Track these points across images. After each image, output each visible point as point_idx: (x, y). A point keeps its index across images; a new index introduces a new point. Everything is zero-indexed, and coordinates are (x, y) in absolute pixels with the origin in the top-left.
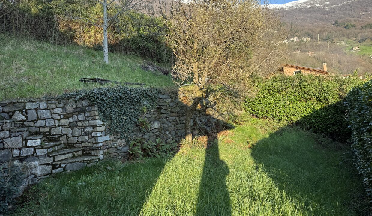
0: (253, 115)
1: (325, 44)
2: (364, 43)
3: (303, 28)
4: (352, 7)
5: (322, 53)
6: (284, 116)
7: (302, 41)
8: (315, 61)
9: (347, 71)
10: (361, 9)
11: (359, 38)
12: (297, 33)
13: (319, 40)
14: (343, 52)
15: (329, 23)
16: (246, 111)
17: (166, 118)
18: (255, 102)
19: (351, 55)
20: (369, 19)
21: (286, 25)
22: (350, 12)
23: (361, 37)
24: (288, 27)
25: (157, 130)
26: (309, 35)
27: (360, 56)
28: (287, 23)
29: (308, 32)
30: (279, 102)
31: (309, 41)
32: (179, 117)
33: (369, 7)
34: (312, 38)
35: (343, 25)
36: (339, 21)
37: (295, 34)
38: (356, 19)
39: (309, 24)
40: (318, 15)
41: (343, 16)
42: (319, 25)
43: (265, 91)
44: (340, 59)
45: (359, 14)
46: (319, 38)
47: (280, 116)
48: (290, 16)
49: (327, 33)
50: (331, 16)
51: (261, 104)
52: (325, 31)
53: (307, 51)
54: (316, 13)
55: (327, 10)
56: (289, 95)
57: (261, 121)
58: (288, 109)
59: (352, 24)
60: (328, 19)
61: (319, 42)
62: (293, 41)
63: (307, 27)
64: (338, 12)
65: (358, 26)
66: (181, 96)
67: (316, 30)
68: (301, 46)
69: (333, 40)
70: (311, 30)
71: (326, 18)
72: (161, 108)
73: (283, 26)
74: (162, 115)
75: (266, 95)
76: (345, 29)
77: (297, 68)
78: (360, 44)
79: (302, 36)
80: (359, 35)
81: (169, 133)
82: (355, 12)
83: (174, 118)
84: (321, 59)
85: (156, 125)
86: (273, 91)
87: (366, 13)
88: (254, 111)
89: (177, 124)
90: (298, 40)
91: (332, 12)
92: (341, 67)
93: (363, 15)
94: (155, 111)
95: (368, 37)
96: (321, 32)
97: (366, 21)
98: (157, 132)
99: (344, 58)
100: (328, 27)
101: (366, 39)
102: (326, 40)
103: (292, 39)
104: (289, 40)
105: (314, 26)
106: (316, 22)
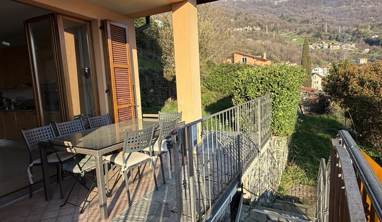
0: (208, 89)
1: (271, 34)
2: (301, 35)
3: (256, 18)
4: (295, 3)
5: (269, 42)
6: (227, 90)
7: (253, 30)
8: (263, 48)
9: (286, 58)
10: (302, 6)
11: (298, 31)
12: (250, 23)
13: (267, 30)
14: (285, 42)
15: (276, 16)
16: (204, 86)
17: (157, 87)
18: (210, 80)
19: (291, 45)
20: (307, 15)
21: (241, 15)
22: (293, 8)
23: (300, 30)
24: (243, 17)
25: (152, 94)
26: (259, 25)
27: (297, 46)
28: (242, 13)
29: (259, 22)
30: (225, 81)
31: (259, 30)
32: (164, 87)
33: (308, 5)
34: (262, 28)
35: (287, 19)
36: (284, 15)
37: (248, 24)
38: (297, 14)
39: (260, 15)
40: (268, 8)
41: (287, 10)
42: (268, 17)
43: (217, 73)
44: (282, 47)
45: (300, 10)
46: (267, 29)
47: (225, 90)
48: (246, 6)
49: (274, 25)
50: (278, 10)
51: (214, 81)
52: (272, 23)
53: (257, 39)
54: (267, 6)
55: (276, 4)
56: (231, 76)
57: (213, 93)
58: (230, 85)
59: (294, 18)
60: (276, 12)
61: (267, 32)
62: (246, 29)
63: (258, 18)
64: (284, 7)
65: (298, 20)
66: (165, 74)
67: (265, 21)
68: (252, 35)
69: (278, 31)
70: (262, 21)
71: (274, 11)
72: (154, 81)
73: (239, 15)
74: (155, 85)
75: (217, 76)
76: (288, 22)
77: (244, 55)
78: (298, 36)
79: (254, 26)
80: (298, 28)
81: (158, 96)
82: (297, 8)
83: (161, 87)
84: (267, 47)
85: (152, 91)
86: (221, 73)
87: (305, 10)
88: (209, 86)
89: (163, 91)
90: (251, 29)
91: (280, 7)
92: (282, 54)
93: (303, 11)
94: (151, 82)
95: (305, 30)
96: (269, 23)
97: (305, 17)
98: (152, 95)
99: (285, 47)
100: (275, 19)
101: (303, 32)
102: (273, 30)
103: (245, 28)
104: (243, 28)
105: (264, 18)
106: (266, 14)
